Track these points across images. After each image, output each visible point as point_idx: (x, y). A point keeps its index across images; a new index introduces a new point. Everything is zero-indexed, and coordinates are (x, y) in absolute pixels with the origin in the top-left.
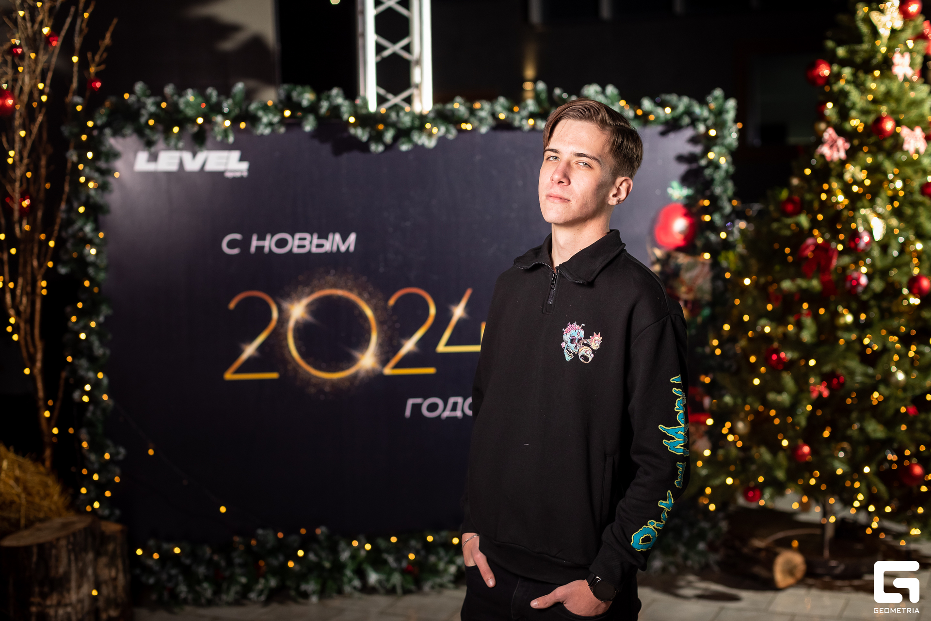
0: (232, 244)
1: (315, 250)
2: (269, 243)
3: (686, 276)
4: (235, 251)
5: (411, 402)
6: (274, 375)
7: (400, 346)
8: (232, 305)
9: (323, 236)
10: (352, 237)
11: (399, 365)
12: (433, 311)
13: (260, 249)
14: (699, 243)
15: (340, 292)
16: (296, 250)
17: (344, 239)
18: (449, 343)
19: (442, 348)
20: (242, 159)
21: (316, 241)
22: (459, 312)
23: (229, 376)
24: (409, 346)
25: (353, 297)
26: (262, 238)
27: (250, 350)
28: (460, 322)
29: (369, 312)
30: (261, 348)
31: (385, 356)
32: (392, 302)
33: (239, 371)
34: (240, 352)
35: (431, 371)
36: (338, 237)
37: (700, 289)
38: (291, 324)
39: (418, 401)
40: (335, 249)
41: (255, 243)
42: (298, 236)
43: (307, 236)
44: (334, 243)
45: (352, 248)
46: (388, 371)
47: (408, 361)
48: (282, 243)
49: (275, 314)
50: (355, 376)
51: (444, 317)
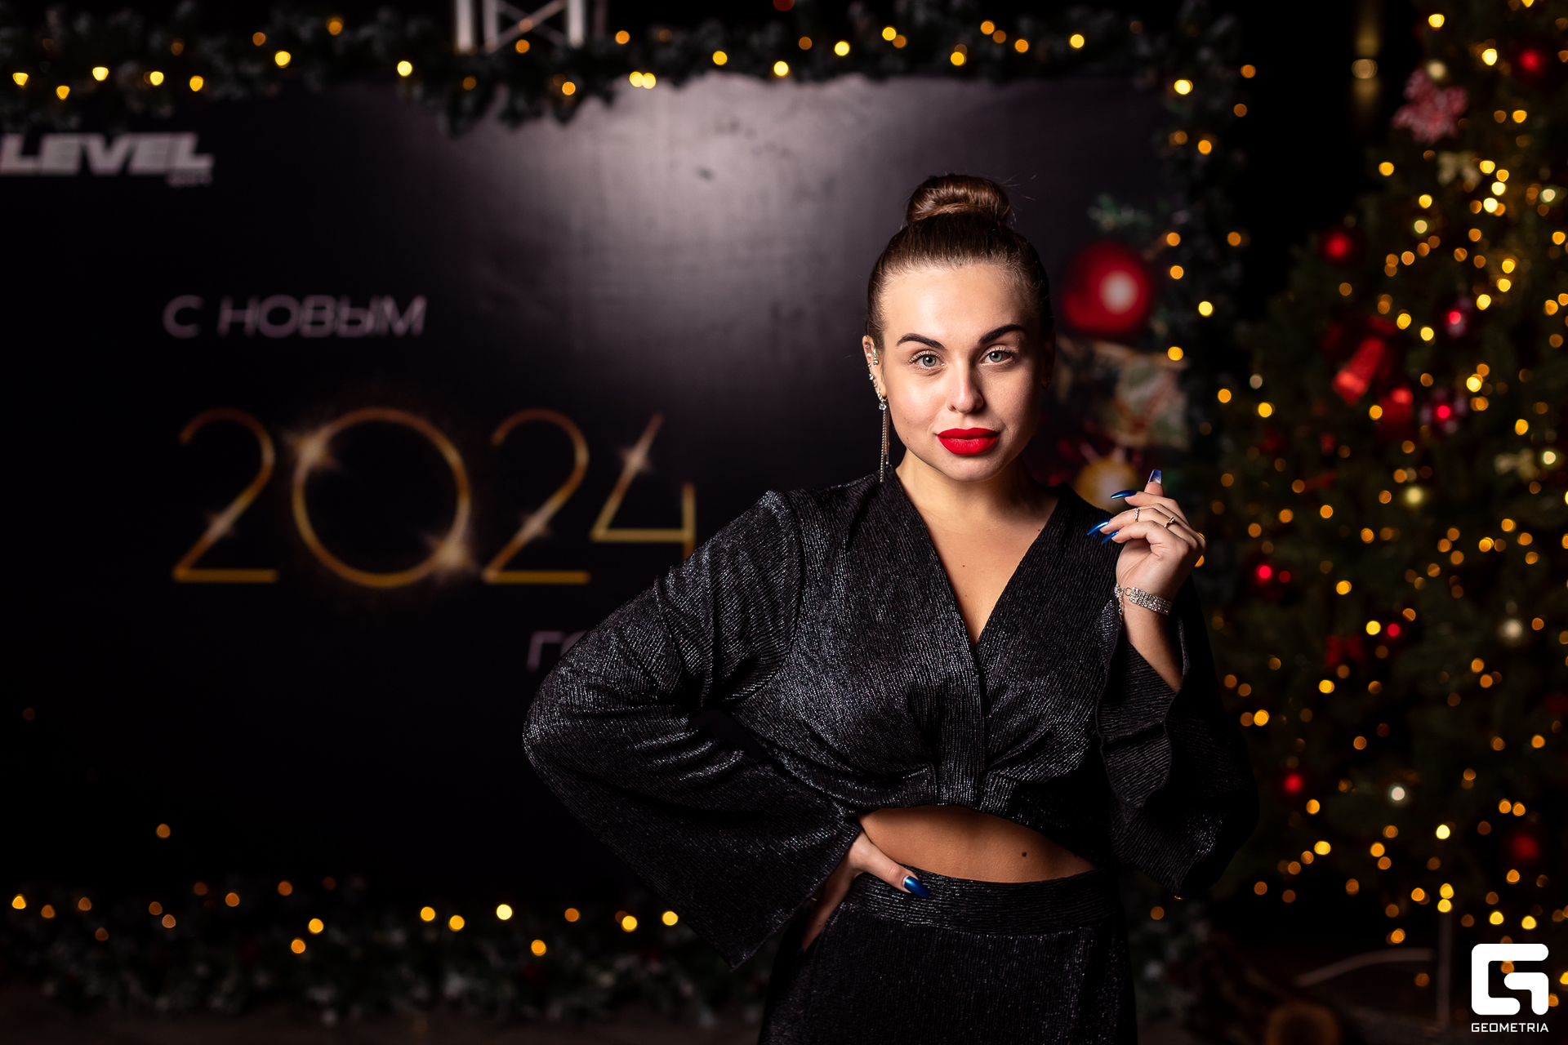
0: (183, 317)
1: (344, 330)
2: (254, 316)
3: (1131, 396)
4: (189, 331)
5: (539, 639)
6: (266, 576)
7: (516, 526)
8: (186, 435)
9: (361, 302)
10: (418, 307)
11: (512, 565)
12: (582, 456)
13: (237, 327)
14: (1159, 326)
15: (394, 415)
16: (307, 330)
17: (402, 308)
18: (615, 524)
19: (601, 532)
20: (199, 150)
21: (346, 312)
22: (636, 460)
23: (182, 573)
24: (535, 526)
25: (422, 425)
26: (240, 305)
27: (221, 525)
28: (640, 479)
29: (453, 457)
30: (241, 522)
31: (485, 544)
32: (499, 436)
33: (203, 563)
34: (204, 527)
35: (578, 577)
36: (389, 307)
37: (1162, 425)
38: (300, 475)
39: (553, 637)
40: (384, 326)
41: (227, 315)
42: (311, 302)
43: (329, 303)
44: (380, 317)
45: (418, 326)
46: (492, 575)
47: (534, 556)
48: (279, 316)
49: (268, 456)
50: (427, 583)
51: (606, 469)
